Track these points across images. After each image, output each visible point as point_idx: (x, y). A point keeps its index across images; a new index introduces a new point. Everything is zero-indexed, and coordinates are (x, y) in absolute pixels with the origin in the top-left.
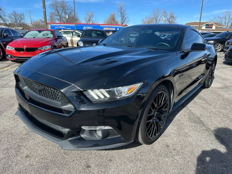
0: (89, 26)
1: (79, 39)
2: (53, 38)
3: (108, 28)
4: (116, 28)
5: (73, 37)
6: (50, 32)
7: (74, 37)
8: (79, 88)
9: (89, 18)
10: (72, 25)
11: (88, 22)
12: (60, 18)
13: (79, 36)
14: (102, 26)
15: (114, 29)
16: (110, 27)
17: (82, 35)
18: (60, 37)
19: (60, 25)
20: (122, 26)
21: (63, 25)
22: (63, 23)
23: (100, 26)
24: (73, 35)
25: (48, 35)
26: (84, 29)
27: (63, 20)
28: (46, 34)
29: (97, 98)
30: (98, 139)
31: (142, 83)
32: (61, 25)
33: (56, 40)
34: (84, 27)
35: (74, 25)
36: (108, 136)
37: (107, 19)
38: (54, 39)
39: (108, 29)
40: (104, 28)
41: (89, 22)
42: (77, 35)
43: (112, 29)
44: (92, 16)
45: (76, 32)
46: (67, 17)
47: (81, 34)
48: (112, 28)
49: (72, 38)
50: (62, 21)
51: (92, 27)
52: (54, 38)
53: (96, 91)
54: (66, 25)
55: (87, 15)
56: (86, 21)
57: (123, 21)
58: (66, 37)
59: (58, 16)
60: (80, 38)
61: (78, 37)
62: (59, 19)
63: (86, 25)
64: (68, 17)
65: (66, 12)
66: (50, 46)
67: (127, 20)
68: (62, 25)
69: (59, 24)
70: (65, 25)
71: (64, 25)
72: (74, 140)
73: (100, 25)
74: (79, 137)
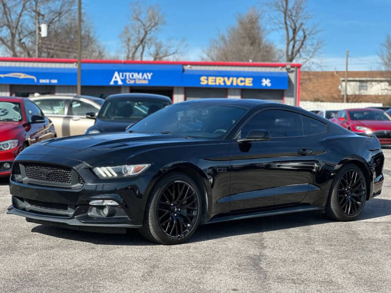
0: (135, 71)
1: (91, 123)
2: (20, 121)
3: (223, 76)
4: (257, 78)
5: (71, 118)
6: (14, 105)
7: (76, 117)
8: (88, 165)
9: (143, 32)
10: (62, 66)
11: (137, 48)
12: (13, 35)
13: (91, 116)
14: (194, 68)
15: (248, 83)
16: (228, 75)
17: (101, 112)
18: (39, 119)
19: (13, 64)
20: (284, 70)
21: (26, 65)
22: (27, 57)
23: (184, 70)
24: (70, 112)
25: (6, 113)
26: (116, 82)
27: (22, 45)
28: (3, 112)
29: (104, 176)
30: (104, 216)
31: (150, 165)
32: (17, 64)
33: (28, 126)
34: (116, 74)
35: (73, 66)
36: (114, 215)
37: (223, 39)
38: (24, 125)
39: (220, 81)
40: (202, 79)
41: (140, 48)
42: (87, 114)
43: (237, 82)
44: (156, 24)
45: (80, 102)
46: (44, 33)
47: (99, 107)
48: (238, 77)
49: (66, 121)
50: (18, 49)
51: (150, 75)
52: (24, 122)
53: (104, 168)
54: (40, 65)
55: (135, 22)
56: (128, 45)
57: (297, 47)
58: (51, 119)
59: (5, 27)
60: (94, 121)
61: (87, 118)
62: (9, 38)
63: (124, 67)
64: (49, 33)
65: (42, 13)
66: (17, 141)
67: (315, 42)
68: (22, 65)
69: (8, 64)
70: (35, 65)
71: (31, 65)
72: (81, 217)
73: (186, 64)
74: (86, 214)
